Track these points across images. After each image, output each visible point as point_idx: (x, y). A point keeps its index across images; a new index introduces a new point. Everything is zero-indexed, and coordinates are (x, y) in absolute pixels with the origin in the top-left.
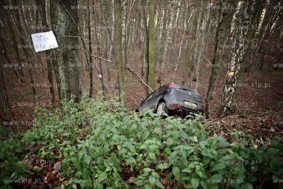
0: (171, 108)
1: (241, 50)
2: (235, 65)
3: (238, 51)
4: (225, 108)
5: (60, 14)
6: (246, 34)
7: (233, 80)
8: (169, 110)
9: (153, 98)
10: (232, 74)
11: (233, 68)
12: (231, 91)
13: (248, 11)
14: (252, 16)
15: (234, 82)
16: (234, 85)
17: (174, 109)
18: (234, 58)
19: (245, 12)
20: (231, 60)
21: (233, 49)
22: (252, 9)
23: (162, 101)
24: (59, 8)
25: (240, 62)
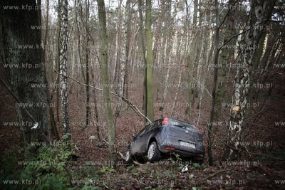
0: (163, 151)
1: (245, 80)
2: (240, 97)
3: (242, 81)
4: (232, 151)
5: (12, 40)
6: (250, 62)
7: (239, 116)
8: (161, 152)
9: (144, 134)
10: (237, 109)
11: (237, 102)
12: (237, 129)
13: (250, 37)
14: (255, 42)
15: (240, 119)
16: (240, 122)
17: (166, 151)
18: (238, 90)
19: (247, 38)
20: (234, 92)
21: (236, 79)
22: (255, 34)
23: (153, 140)
24: (10, 33)
25: (246, 95)
